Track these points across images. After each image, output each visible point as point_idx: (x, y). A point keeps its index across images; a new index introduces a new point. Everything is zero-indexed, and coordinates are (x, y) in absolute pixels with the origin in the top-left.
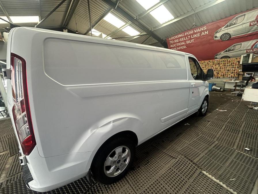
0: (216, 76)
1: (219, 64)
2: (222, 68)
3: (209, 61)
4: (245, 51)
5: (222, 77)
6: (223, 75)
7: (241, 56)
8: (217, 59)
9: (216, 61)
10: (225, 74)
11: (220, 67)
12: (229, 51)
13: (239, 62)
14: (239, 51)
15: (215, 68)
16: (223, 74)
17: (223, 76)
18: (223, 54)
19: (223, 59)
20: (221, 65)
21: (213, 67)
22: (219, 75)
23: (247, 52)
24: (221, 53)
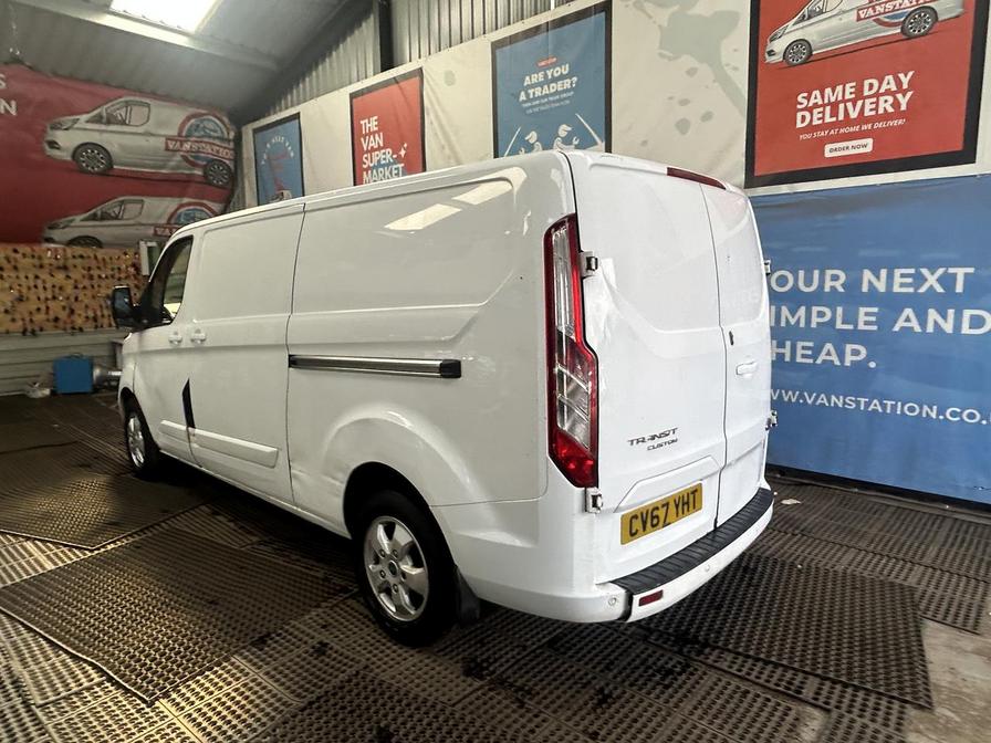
0: (65, 323)
1: (65, 268)
2: (81, 286)
3: (16, 251)
4: (151, 231)
5: (89, 327)
6: (95, 319)
7: (138, 243)
8: (52, 245)
9: (48, 251)
10: (99, 313)
11: (72, 281)
12: (102, 219)
13: (137, 267)
14: (133, 225)
15: (54, 286)
16: (91, 314)
17: (94, 324)
18: (79, 225)
19: (79, 250)
20: (75, 275)
21: (44, 282)
22: (79, 321)
23: (155, 234)
24: (71, 221)
